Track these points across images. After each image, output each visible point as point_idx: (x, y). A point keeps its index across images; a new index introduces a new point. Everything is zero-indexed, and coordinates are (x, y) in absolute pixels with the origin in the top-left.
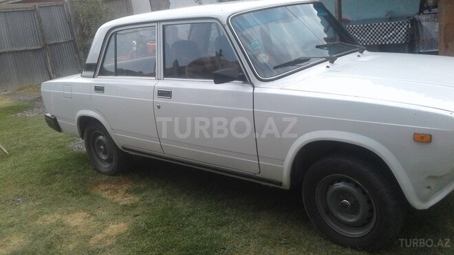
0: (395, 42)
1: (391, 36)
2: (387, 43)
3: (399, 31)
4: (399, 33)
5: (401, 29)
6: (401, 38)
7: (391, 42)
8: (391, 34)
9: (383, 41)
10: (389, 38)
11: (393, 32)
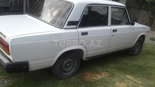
0: (7, 6)
1: (5, 4)
2: (4, 6)
3: (8, 2)
4: (8, 3)
5: (9, 1)
6: (9, 5)
7: (5, 6)
8: (5, 3)
9: (2, 5)
10: (4, 5)
11: (6, 2)
